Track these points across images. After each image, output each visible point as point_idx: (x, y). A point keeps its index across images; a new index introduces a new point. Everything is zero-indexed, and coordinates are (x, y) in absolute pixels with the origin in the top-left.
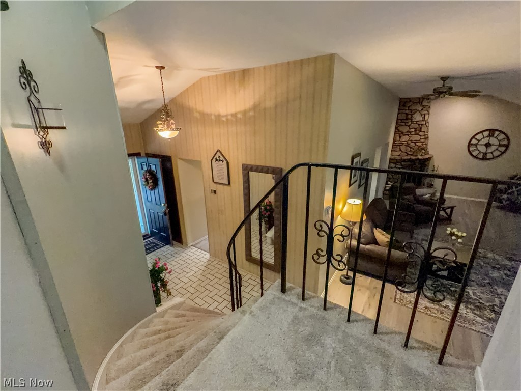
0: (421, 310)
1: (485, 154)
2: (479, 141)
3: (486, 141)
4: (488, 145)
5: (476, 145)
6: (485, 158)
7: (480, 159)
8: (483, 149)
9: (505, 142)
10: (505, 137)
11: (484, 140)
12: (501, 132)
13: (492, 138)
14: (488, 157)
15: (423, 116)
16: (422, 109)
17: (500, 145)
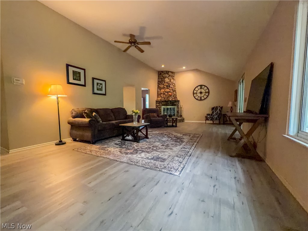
1: (201, 97)
2: (197, 91)
4: (201, 93)
5: (196, 93)
6: (201, 100)
7: (199, 100)
8: (199, 95)
9: (207, 91)
10: (207, 88)
11: (199, 90)
12: (205, 86)
13: (202, 89)
14: (202, 99)
15: (170, 80)
16: (169, 77)
17: (206, 92)
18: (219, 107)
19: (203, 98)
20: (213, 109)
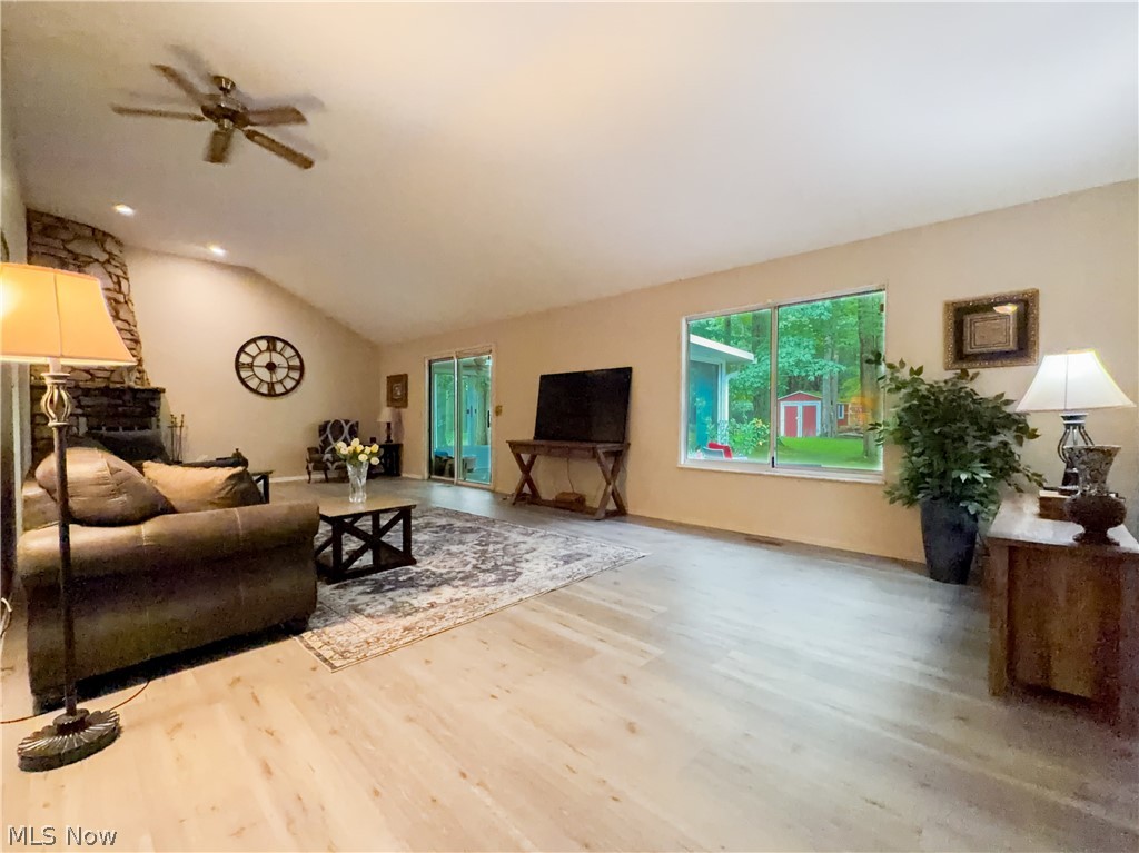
0: (407, 640)
1: (271, 386)
2: (254, 358)
3: (264, 359)
4: (271, 367)
5: (251, 366)
6: (271, 394)
7: (263, 394)
8: (265, 374)
9: (296, 362)
10: (293, 353)
11: (260, 356)
12: (286, 343)
13: (273, 354)
14: (277, 392)
15: (115, 279)
16: (108, 261)
17: (290, 368)
18: (347, 422)
19: (279, 389)
20: (323, 429)
